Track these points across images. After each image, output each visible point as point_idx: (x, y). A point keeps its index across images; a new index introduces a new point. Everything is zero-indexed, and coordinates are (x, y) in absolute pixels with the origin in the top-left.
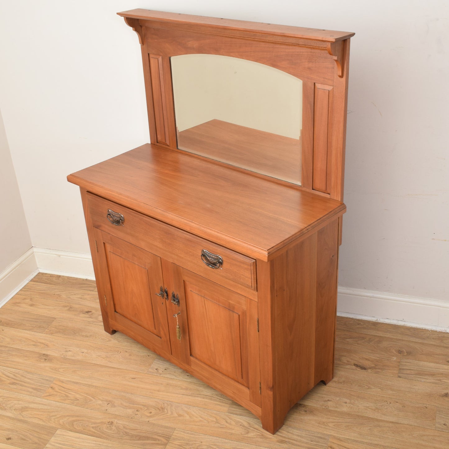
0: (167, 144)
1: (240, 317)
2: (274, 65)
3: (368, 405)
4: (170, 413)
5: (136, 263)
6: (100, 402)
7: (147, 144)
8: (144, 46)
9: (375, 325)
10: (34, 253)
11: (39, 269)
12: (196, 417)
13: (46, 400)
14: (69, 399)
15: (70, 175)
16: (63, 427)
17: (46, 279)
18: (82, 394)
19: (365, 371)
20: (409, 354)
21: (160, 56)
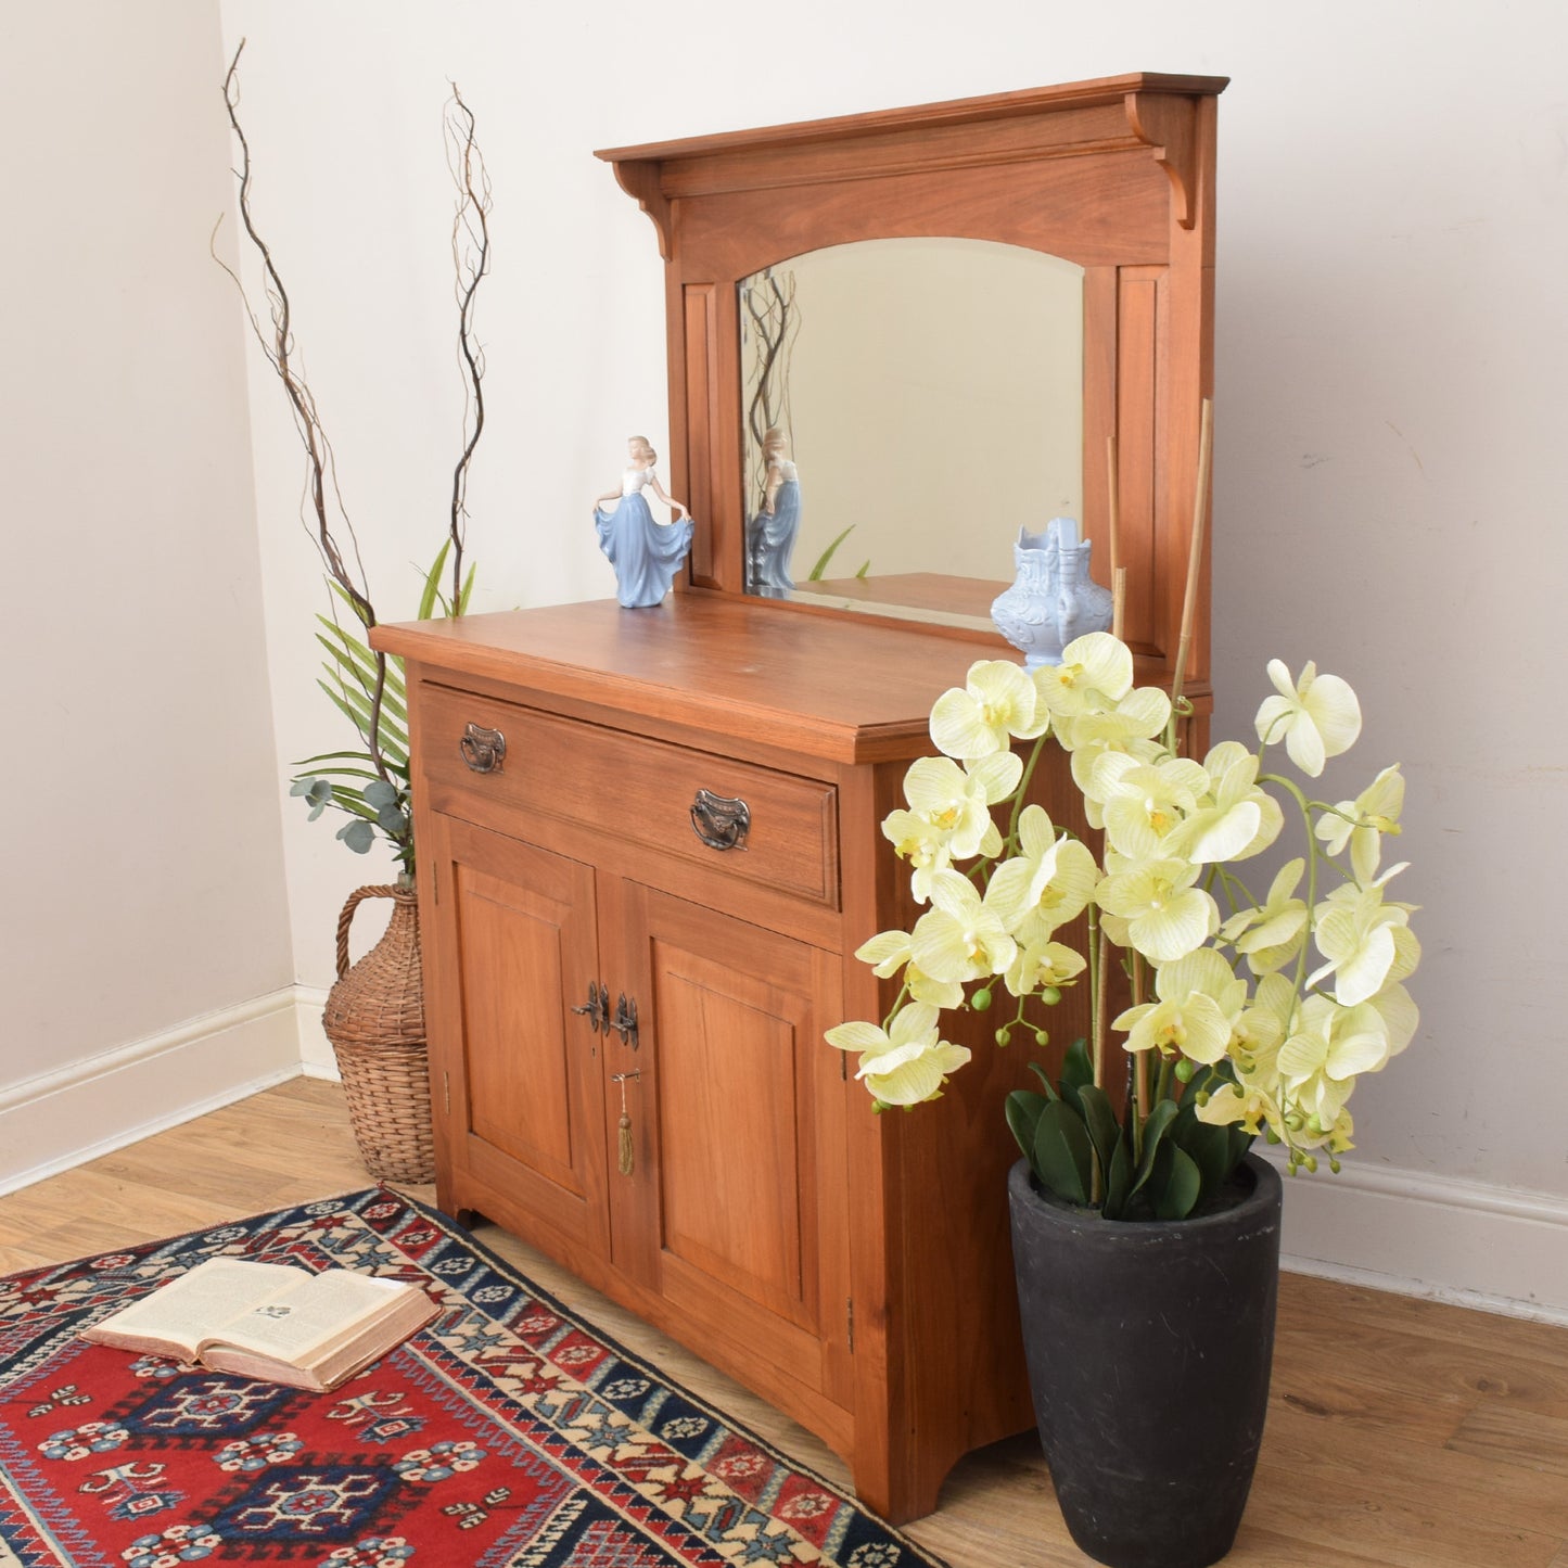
0: (713, 582)
1: (798, 1034)
2: (1010, 237)
5: (533, 914)
8: (676, 262)
9: (1419, 1308)
10: (297, 1004)
11: (304, 1066)
17: (314, 1092)
19: (1319, 1417)
20: (1518, 1394)
21: (712, 284)
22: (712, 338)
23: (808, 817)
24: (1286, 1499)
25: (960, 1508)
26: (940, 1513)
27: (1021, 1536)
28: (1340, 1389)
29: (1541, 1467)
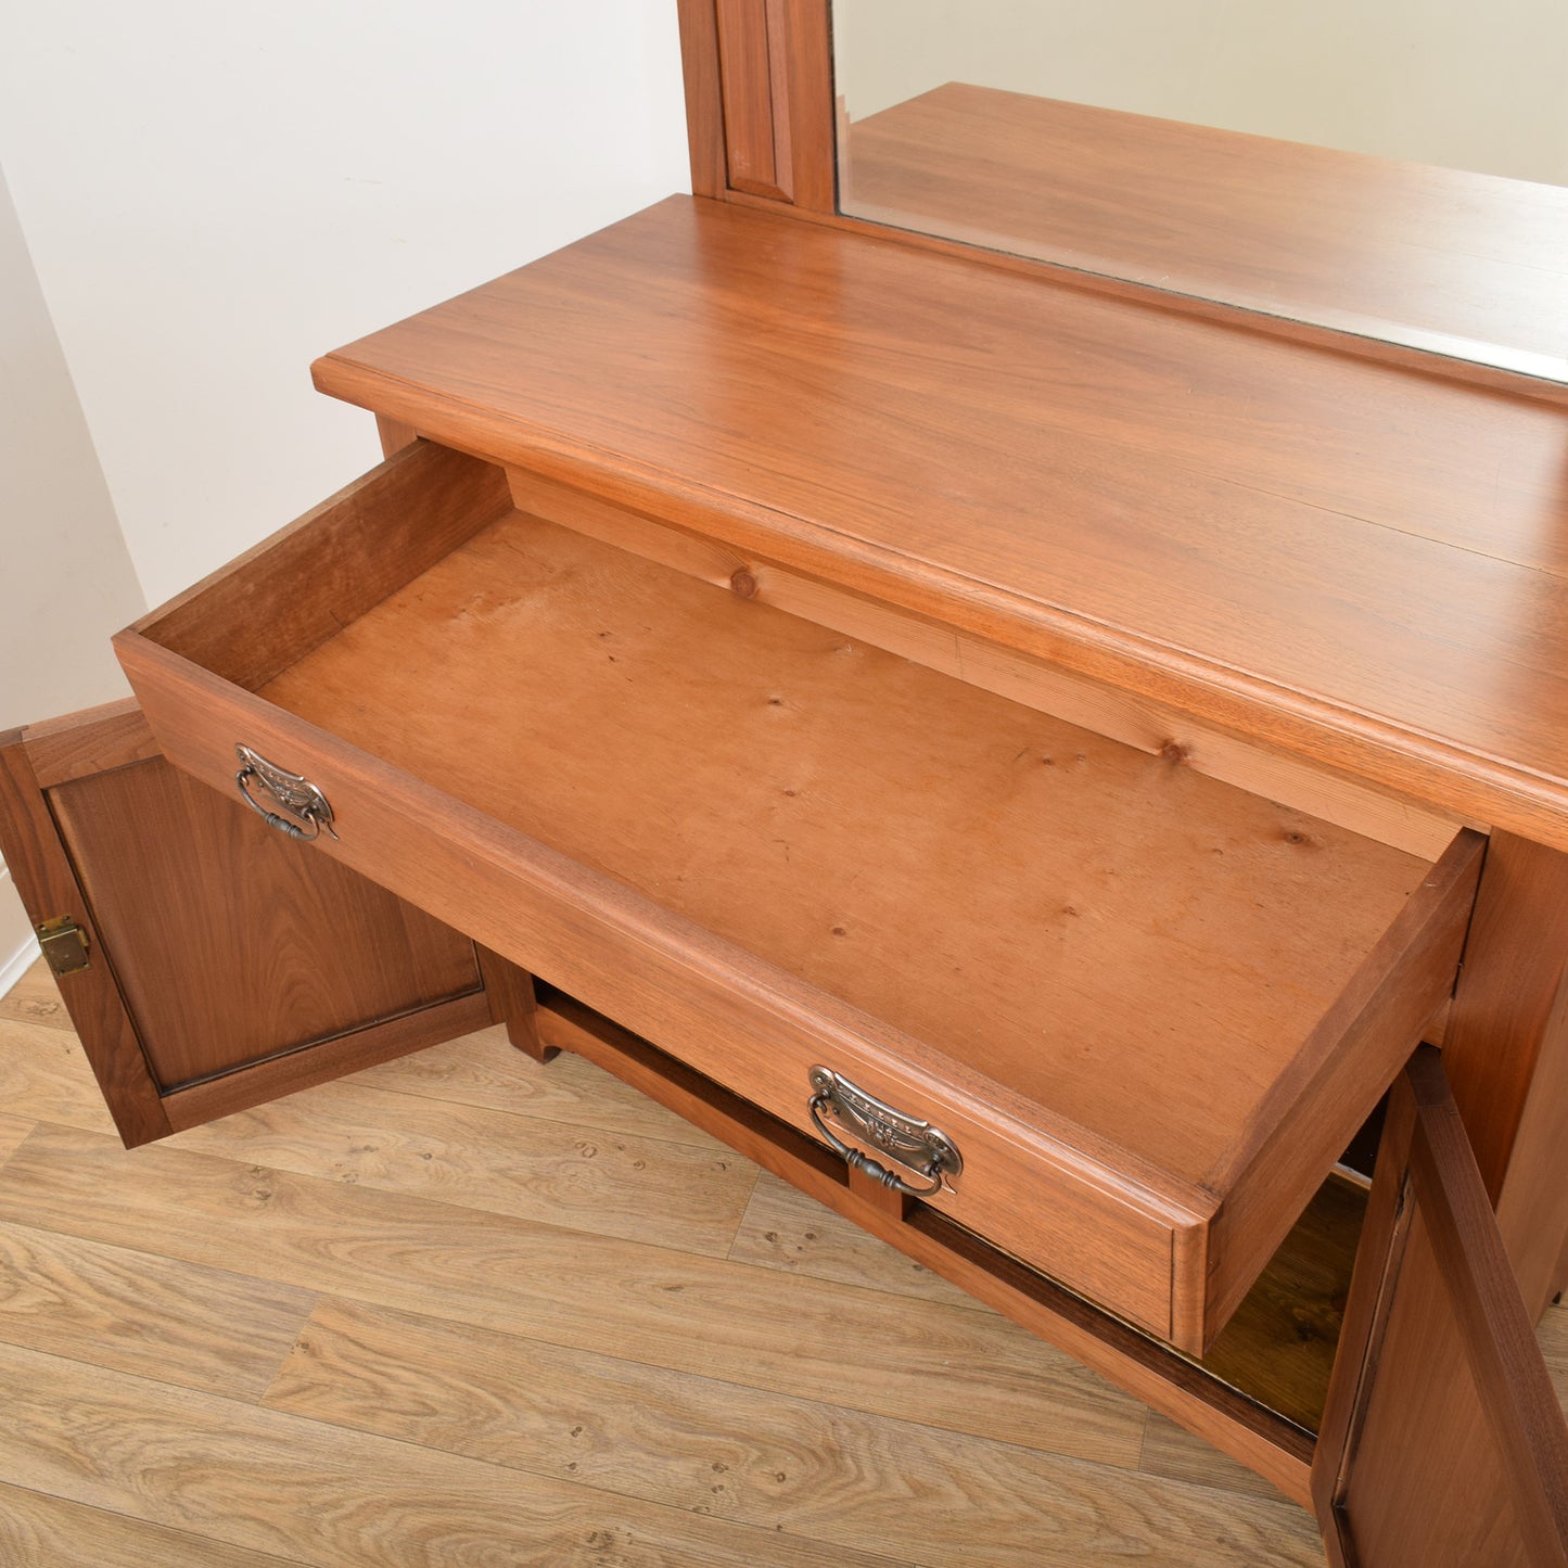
0: (779, 192)
4: (870, 1476)
6: (536, 1422)
7: (677, 199)
12: (1001, 1500)
13: (284, 1418)
14: (392, 1406)
15: (328, 356)
18: (447, 1379)
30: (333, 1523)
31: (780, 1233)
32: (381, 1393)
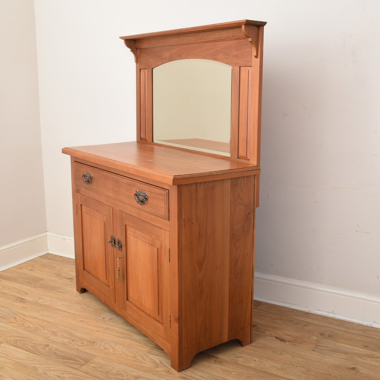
0: (146, 140)
1: (159, 250)
2: (215, 59)
3: (275, 365)
4: (98, 346)
5: (98, 218)
6: (46, 332)
8: (138, 64)
9: (307, 314)
10: (47, 236)
11: (49, 251)
12: (119, 352)
13: (5, 325)
14: (24, 326)
15: (65, 148)
16: (8, 343)
17: (51, 257)
18: (35, 325)
19: (283, 342)
20: (330, 336)
21: (147, 69)
22: (146, 82)
23: (161, 197)
24: (275, 364)
25: (196, 366)
26: (191, 368)
27: (210, 374)
28: (288, 335)
29: (335, 356)
30: (4, 337)
31: (105, 318)
32: (23, 324)
